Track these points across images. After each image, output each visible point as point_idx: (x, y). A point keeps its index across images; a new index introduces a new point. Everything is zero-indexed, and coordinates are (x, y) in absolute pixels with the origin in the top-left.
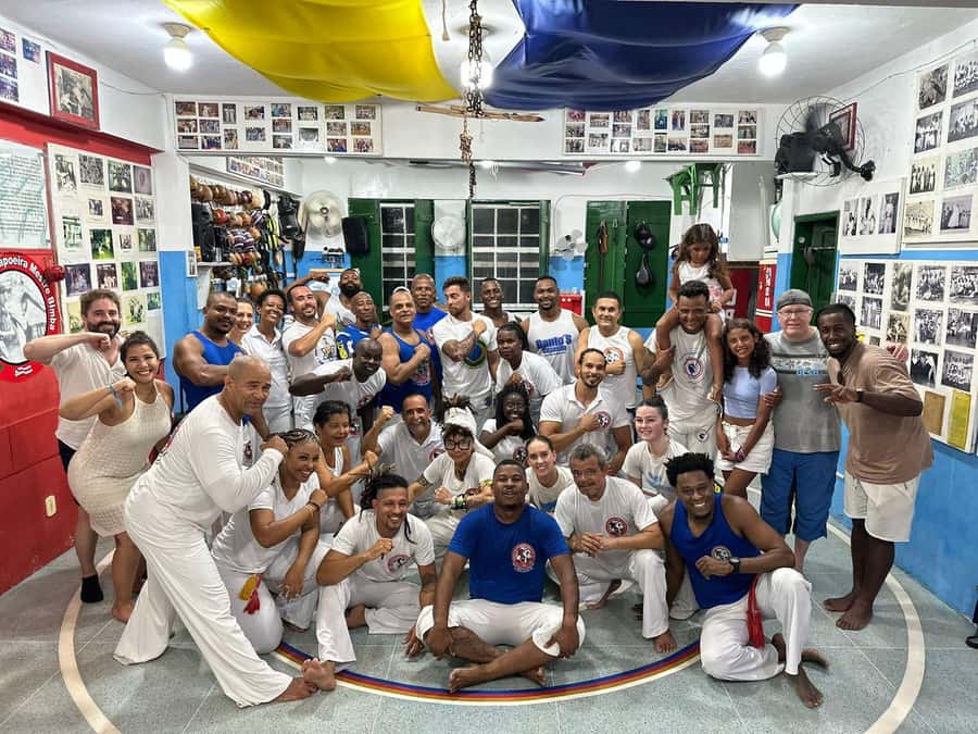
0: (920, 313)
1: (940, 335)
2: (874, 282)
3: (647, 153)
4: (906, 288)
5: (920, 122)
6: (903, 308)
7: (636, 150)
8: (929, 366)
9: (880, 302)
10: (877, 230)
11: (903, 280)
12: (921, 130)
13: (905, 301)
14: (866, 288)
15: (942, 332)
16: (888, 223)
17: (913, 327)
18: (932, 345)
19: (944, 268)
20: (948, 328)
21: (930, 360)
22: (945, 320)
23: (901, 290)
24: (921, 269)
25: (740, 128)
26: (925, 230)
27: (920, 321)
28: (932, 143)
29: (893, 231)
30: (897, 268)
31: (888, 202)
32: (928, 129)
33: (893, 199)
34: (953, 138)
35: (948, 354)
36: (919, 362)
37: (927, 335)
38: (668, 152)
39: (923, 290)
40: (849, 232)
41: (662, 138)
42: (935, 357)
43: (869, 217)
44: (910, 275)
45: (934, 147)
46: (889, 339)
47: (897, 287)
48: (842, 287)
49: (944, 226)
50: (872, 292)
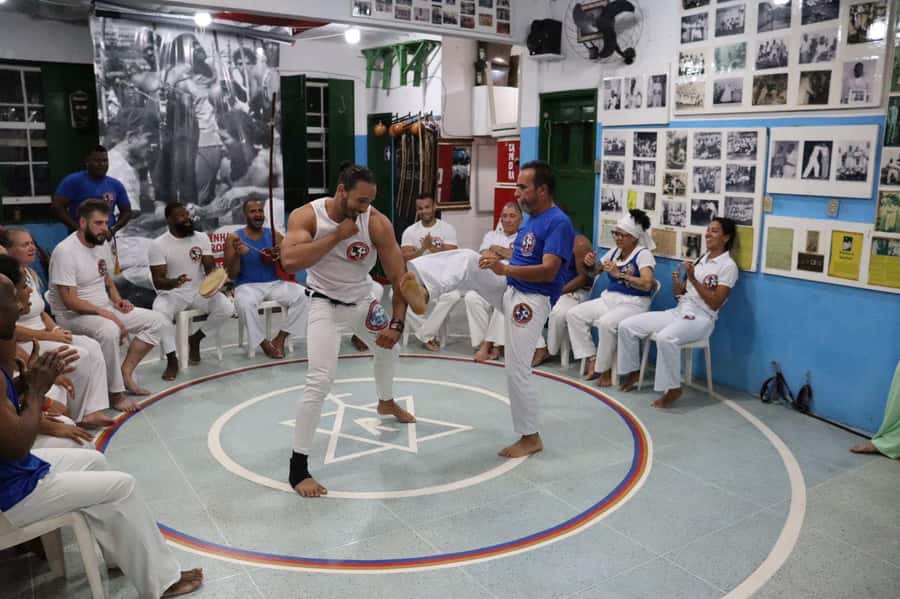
0: (697, 170)
1: (720, 186)
2: (646, 147)
3: (426, 23)
4: (681, 151)
5: (685, 20)
6: (680, 167)
7: (417, 18)
8: (710, 211)
9: (653, 164)
10: (644, 104)
11: (678, 145)
12: (687, 26)
13: (681, 161)
14: (636, 152)
15: (721, 182)
16: (658, 98)
17: (691, 181)
18: (712, 194)
19: (719, 133)
20: (728, 179)
21: (711, 206)
22: (723, 174)
23: (676, 152)
24: (696, 135)
25: (498, 10)
26: (698, 104)
27: (698, 177)
28: (700, 36)
29: (663, 104)
30: (670, 135)
31: (655, 82)
32: (694, 25)
33: (662, 79)
34: (720, 33)
35: (729, 200)
36: (700, 209)
37: (706, 186)
38: (443, 25)
39: (699, 151)
40: (612, 107)
41: (438, 11)
42: (716, 203)
43: (635, 92)
44: (685, 140)
45: (702, 39)
46: (665, 193)
47: (672, 151)
48: (607, 153)
49: (717, 100)
50: (644, 156)
